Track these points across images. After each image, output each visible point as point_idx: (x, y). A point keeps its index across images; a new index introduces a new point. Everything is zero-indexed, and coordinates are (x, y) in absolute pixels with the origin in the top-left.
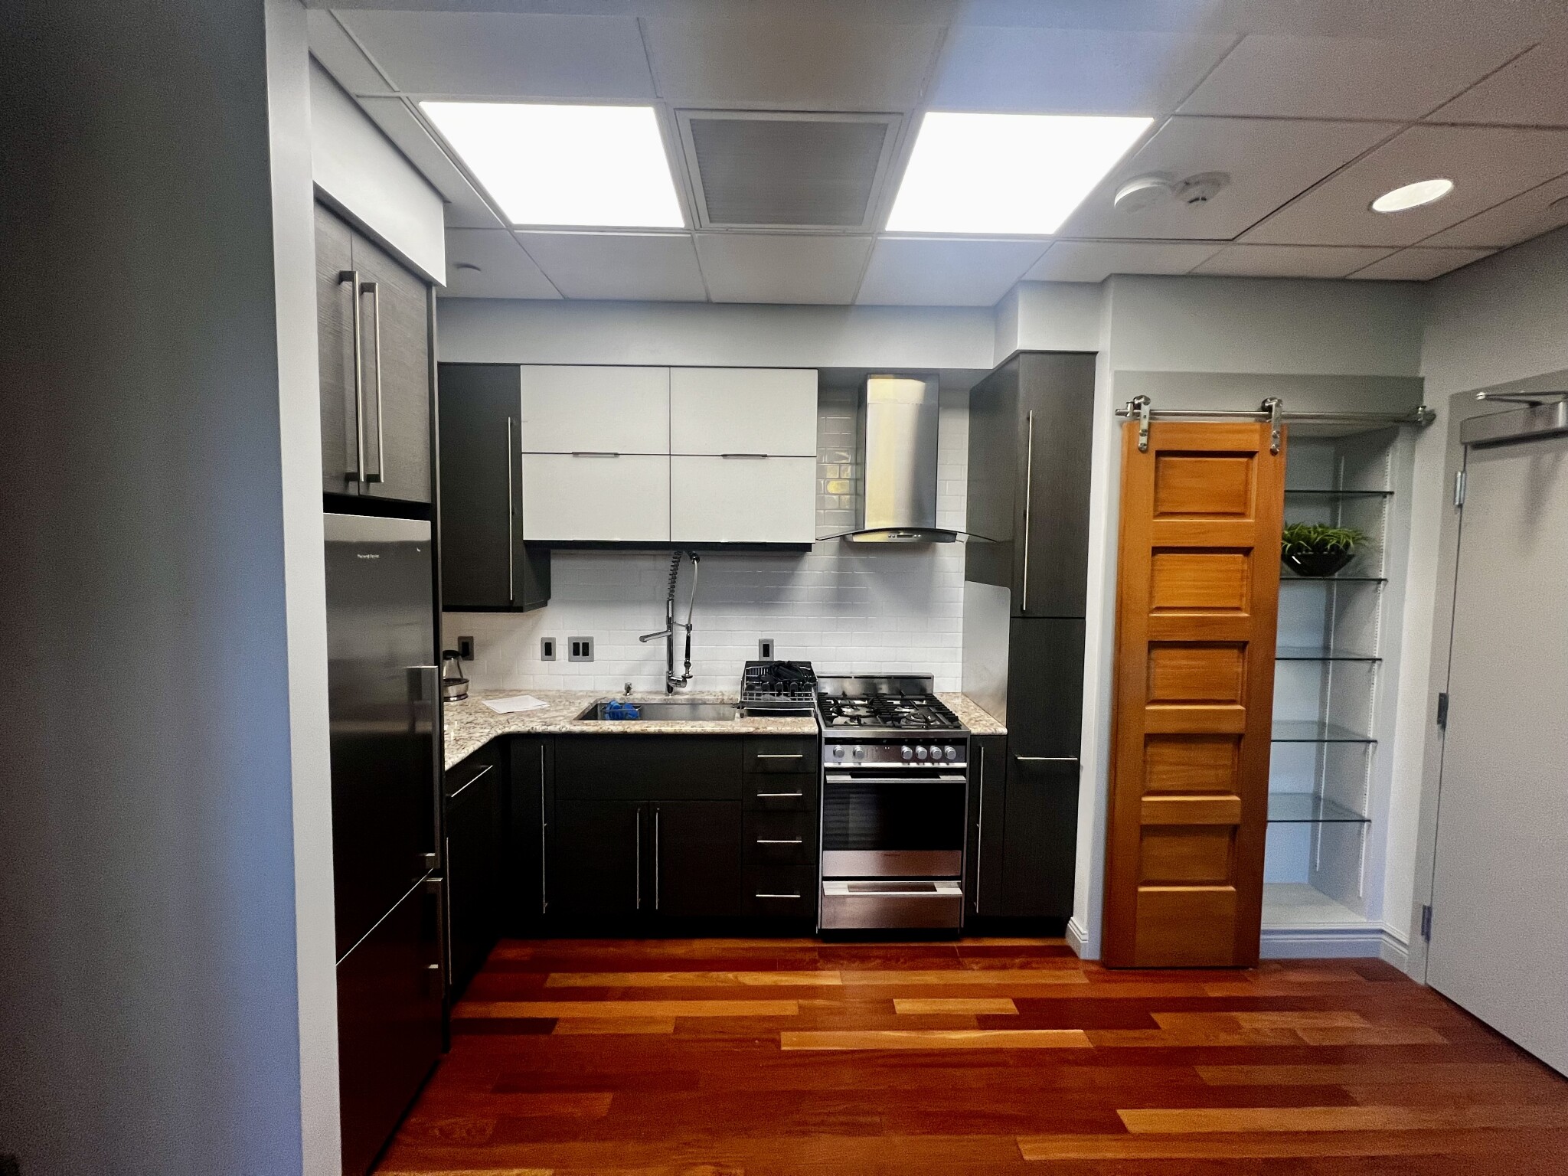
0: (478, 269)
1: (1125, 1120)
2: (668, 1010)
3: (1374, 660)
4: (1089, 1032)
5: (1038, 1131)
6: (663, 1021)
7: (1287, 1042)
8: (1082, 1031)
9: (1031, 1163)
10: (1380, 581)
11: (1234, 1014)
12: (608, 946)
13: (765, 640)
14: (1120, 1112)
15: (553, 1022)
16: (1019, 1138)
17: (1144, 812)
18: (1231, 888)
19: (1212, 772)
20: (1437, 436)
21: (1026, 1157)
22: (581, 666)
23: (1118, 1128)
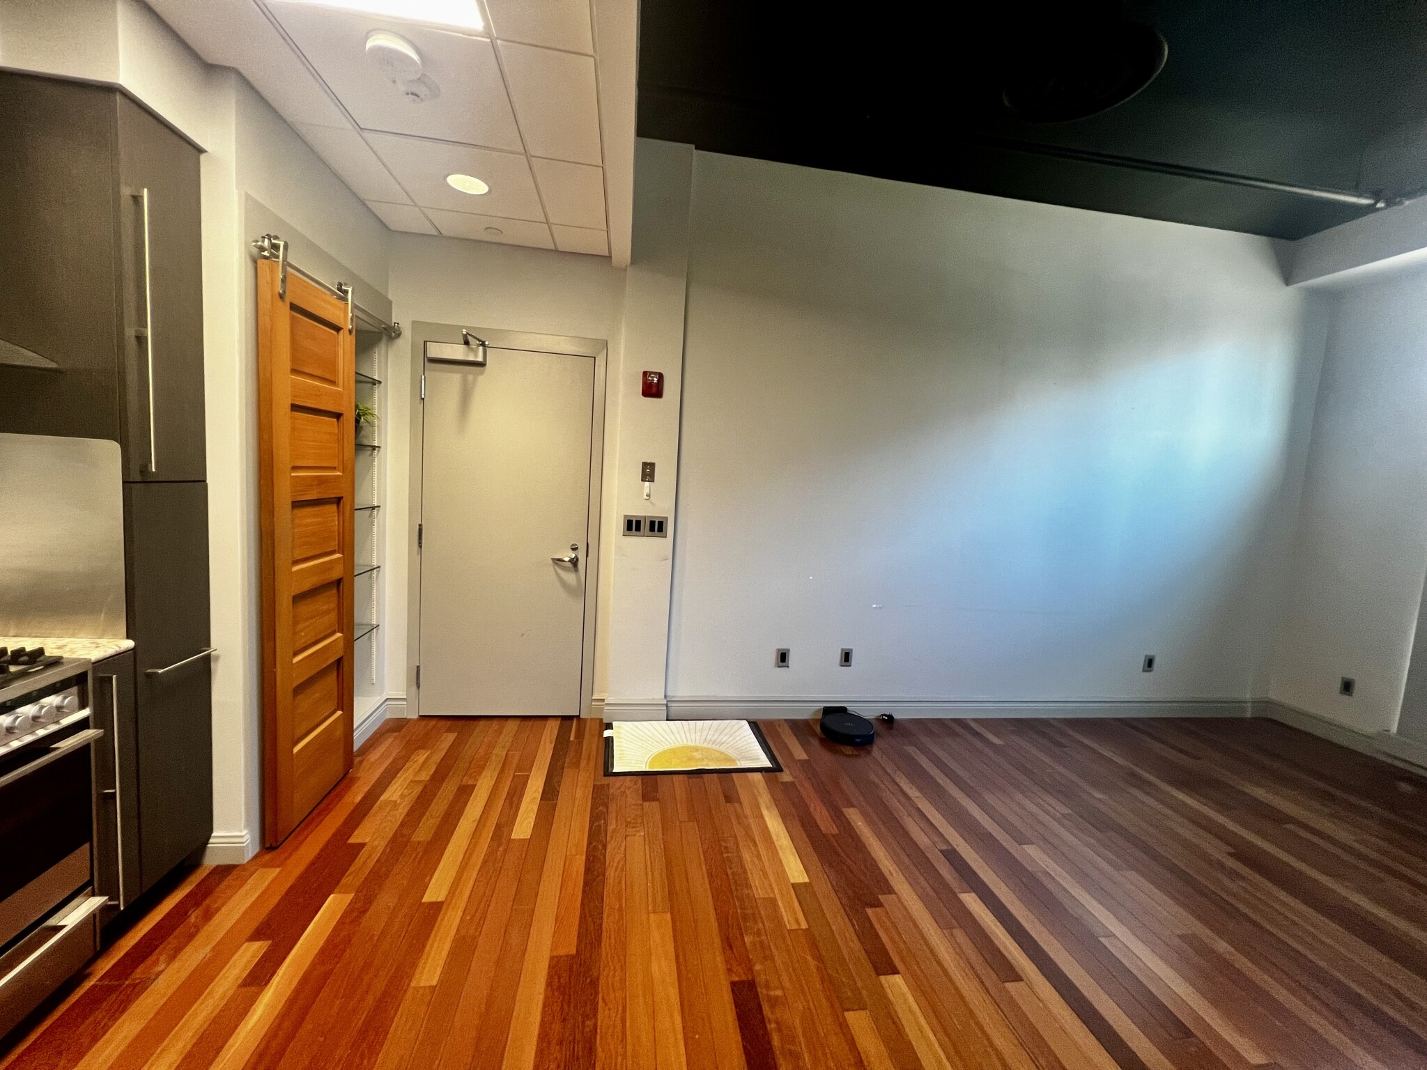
1: (434, 900)
3: (373, 508)
4: (336, 890)
5: (414, 966)
7: (418, 789)
8: (332, 896)
9: (441, 982)
10: (374, 448)
11: (382, 798)
14: (425, 900)
16: (413, 984)
17: (294, 674)
18: (340, 712)
19: (326, 618)
20: (404, 345)
21: (434, 983)
23: (437, 907)
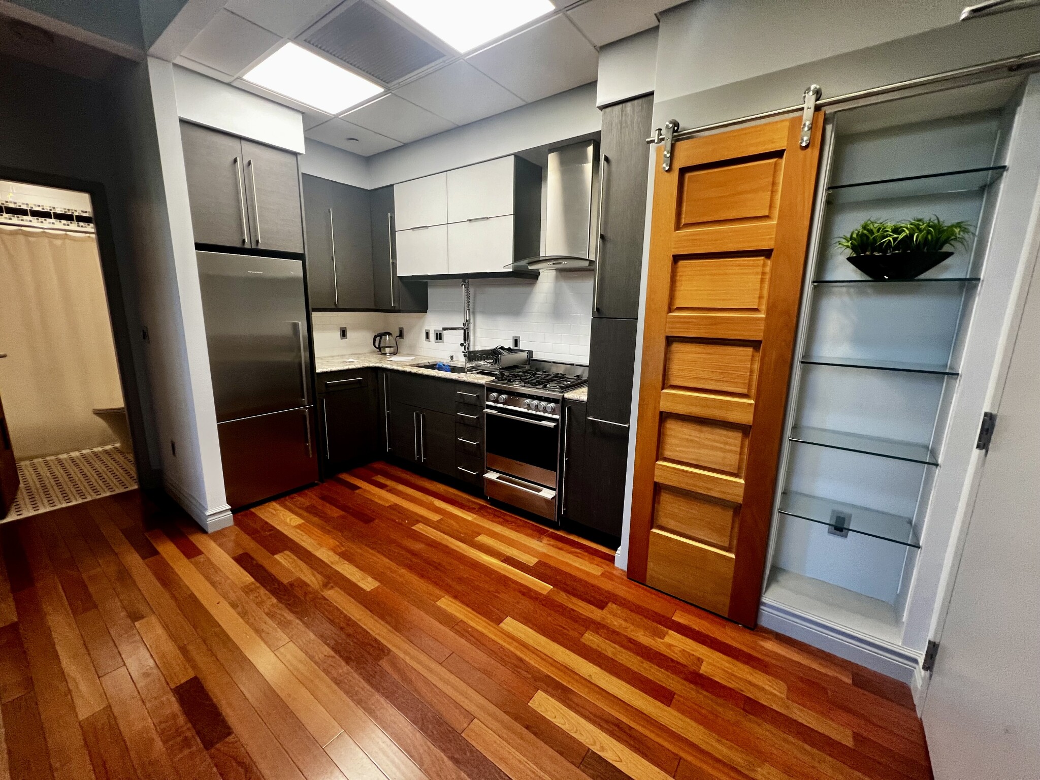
0: (357, 140)
1: (505, 622)
2: (393, 499)
3: (956, 375)
6: (387, 501)
12: (407, 474)
13: (516, 337)
15: (359, 488)
17: (657, 472)
18: (733, 556)
19: (720, 454)
22: (439, 345)
